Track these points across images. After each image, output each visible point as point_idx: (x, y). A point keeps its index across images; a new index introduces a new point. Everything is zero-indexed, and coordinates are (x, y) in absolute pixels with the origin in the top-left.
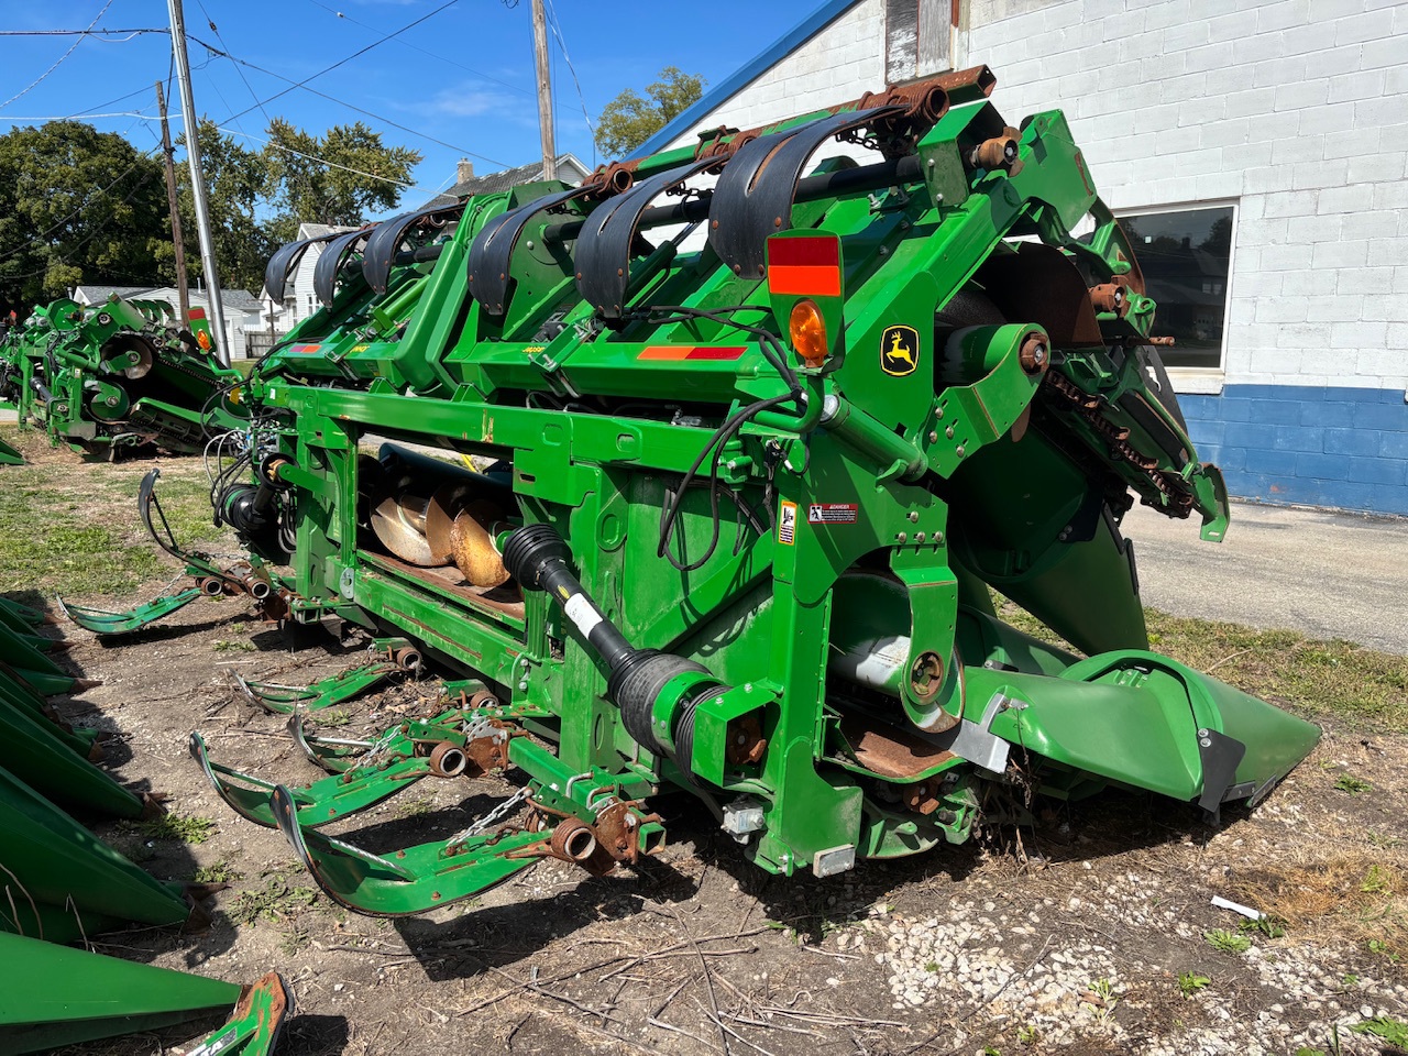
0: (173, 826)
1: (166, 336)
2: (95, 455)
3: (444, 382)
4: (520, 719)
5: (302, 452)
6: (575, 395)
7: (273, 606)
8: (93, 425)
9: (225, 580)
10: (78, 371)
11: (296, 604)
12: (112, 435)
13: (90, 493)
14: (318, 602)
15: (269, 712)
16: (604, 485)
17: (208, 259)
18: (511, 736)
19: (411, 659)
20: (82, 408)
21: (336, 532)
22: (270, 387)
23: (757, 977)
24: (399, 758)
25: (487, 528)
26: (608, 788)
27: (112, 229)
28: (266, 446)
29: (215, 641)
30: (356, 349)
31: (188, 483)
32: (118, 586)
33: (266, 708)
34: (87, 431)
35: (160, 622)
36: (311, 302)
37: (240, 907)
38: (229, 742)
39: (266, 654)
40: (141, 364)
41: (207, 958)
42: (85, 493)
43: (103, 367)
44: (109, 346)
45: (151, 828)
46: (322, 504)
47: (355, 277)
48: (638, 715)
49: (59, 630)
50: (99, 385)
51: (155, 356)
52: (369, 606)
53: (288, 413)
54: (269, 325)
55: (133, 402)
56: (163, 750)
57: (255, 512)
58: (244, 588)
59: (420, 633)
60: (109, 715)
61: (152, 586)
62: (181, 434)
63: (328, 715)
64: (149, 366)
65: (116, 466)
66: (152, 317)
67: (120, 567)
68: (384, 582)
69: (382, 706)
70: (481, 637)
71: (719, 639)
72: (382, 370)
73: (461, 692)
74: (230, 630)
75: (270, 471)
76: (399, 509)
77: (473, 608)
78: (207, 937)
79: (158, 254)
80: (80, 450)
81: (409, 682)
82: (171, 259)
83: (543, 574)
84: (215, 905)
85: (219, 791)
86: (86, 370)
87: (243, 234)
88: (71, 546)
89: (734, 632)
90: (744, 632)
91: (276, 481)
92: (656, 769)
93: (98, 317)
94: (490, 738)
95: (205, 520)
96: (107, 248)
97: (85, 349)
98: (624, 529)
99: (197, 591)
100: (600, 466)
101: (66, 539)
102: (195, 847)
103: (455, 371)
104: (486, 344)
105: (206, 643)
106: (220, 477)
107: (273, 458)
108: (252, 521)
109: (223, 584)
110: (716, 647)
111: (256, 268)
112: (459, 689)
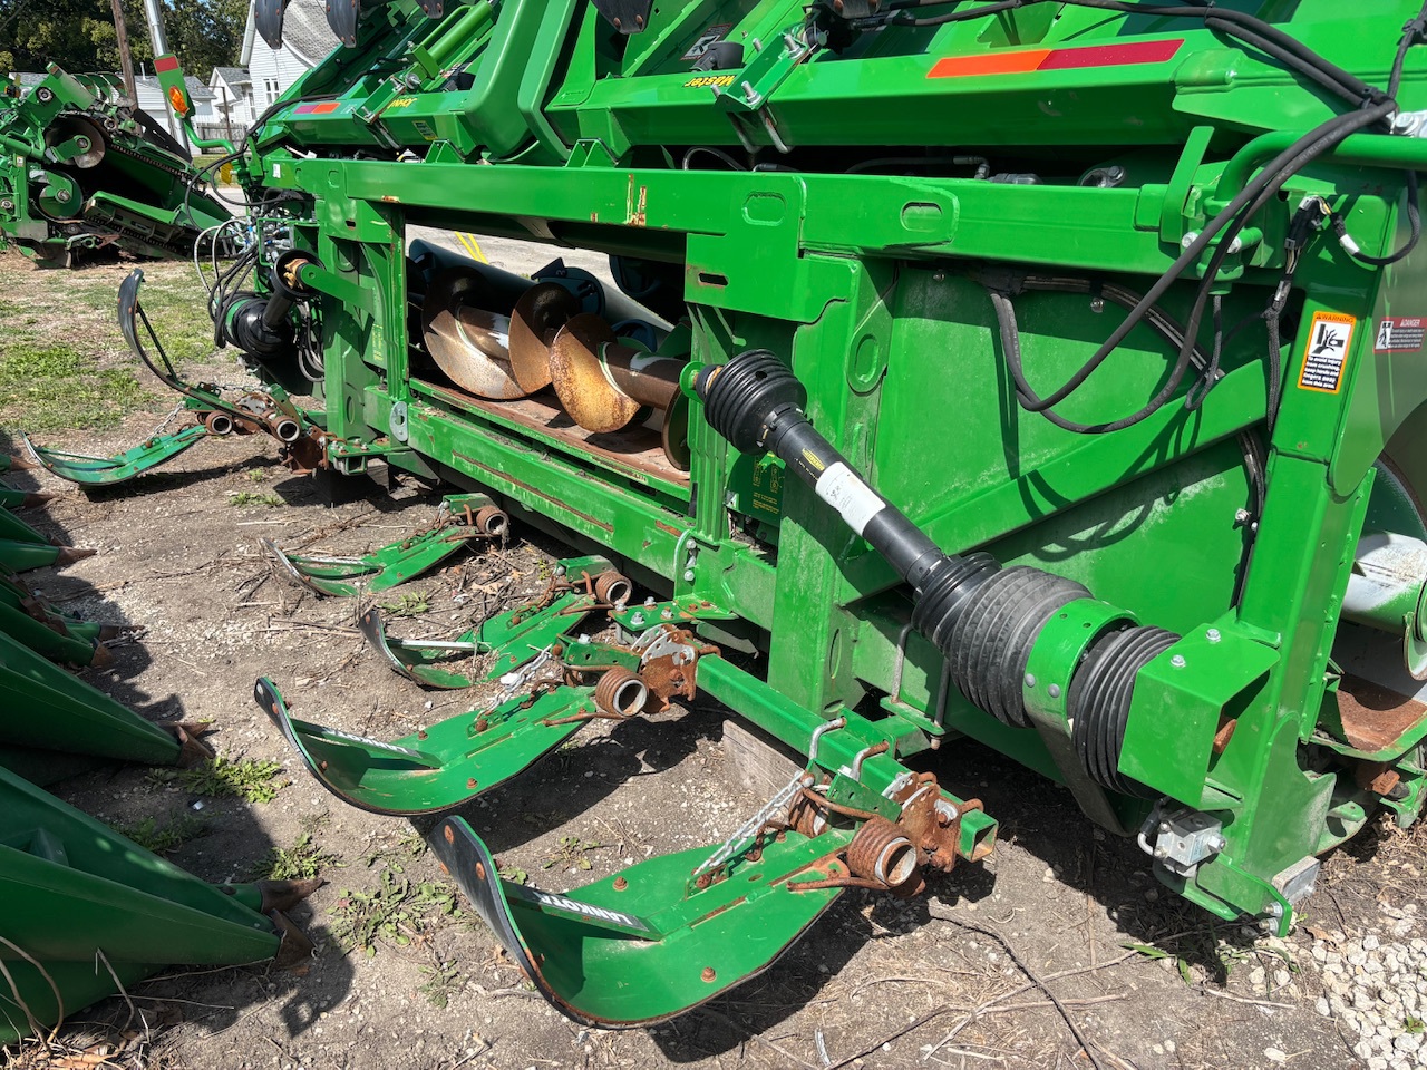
0: (227, 777)
1: (118, 117)
2: (50, 260)
3: (543, 138)
4: (693, 622)
5: (326, 249)
6: (783, 148)
7: (303, 450)
8: (44, 224)
9: (235, 415)
10: (20, 160)
11: (335, 449)
12: (68, 235)
13: (49, 304)
14: (364, 447)
15: (321, 596)
16: (862, 289)
17: (156, 28)
18: (699, 655)
19: (495, 522)
20: (30, 204)
21: (377, 353)
22: (272, 162)
23: (1158, 1049)
24: (546, 686)
25: (596, 353)
26: (880, 748)
27: (40, 8)
28: (275, 241)
29: (230, 493)
30: (396, 103)
31: (162, 292)
32: (97, 419)
33: (317, 591)
34: (38, 231)
35: (160, 469)
36: (269, 89)
37: (348, 920)
38: (277, 640)
39: (299, 510)
40: (92, 152)
41: (315, 1015)
42: (43, 304)
43: (49, 154)
44: (53, 130)
45: (194, 779)
46: (356, 318)
47: (369, 13)
48: (992, 668)
49: (31, 476)
50: (45, 176)
51: (108, 142)
52: (433, 452)
53: (299, 197)
54: (223, 116)
55: (87, 197)
56: (190, 651)
57: (266, 328)
58: (267, 428)
59: (512, 491)
60: (111, 599)
61: (139, 420)
62: (145, 235)
63: (400, 597)
64: (102, 154)
65: (74, 273)
66: (99, 96)
67: (96, 394)
68: (450, 420)
69: (466, 583)
70: (613, 504)
71: (1083, 535)
72: (440, 126)
73: (583, 573)
74: (246, 478)
75: (287, 274)
76: (458, 324)
77: (598, 463)
78: (309, 974)
79: (95, 36)
80: (31, 253)
81: (492, 550)
82: (110, 42)
83: (773, 430)
84: (312, 915)
85: (310, 767)
86: (30, 159)
87: (187, 13)
88: (34, 368)
89: (1118, 527)
90: (1143, 528)
91: (296, 288)
92: (938, 713)
93: (37, 92)
94: (670, 657)
95: (188, 336)
96: (37, 29)
97: (27, 133)
98: (884, 357)
99: (201, 429)
100: (859, 257)
101: (27, 360)
102: (262, 809)
103: (565, 123)
104: (608, 81)
105: (218, 495)
106: (218, 284)
107: (287, 257)
108: (263, 340)
109: (231, 421)
110: (1074, 549)
111: (203, 51)
112: (581, 568)
